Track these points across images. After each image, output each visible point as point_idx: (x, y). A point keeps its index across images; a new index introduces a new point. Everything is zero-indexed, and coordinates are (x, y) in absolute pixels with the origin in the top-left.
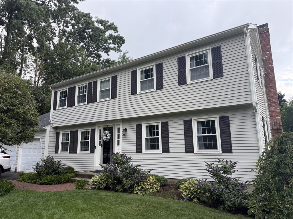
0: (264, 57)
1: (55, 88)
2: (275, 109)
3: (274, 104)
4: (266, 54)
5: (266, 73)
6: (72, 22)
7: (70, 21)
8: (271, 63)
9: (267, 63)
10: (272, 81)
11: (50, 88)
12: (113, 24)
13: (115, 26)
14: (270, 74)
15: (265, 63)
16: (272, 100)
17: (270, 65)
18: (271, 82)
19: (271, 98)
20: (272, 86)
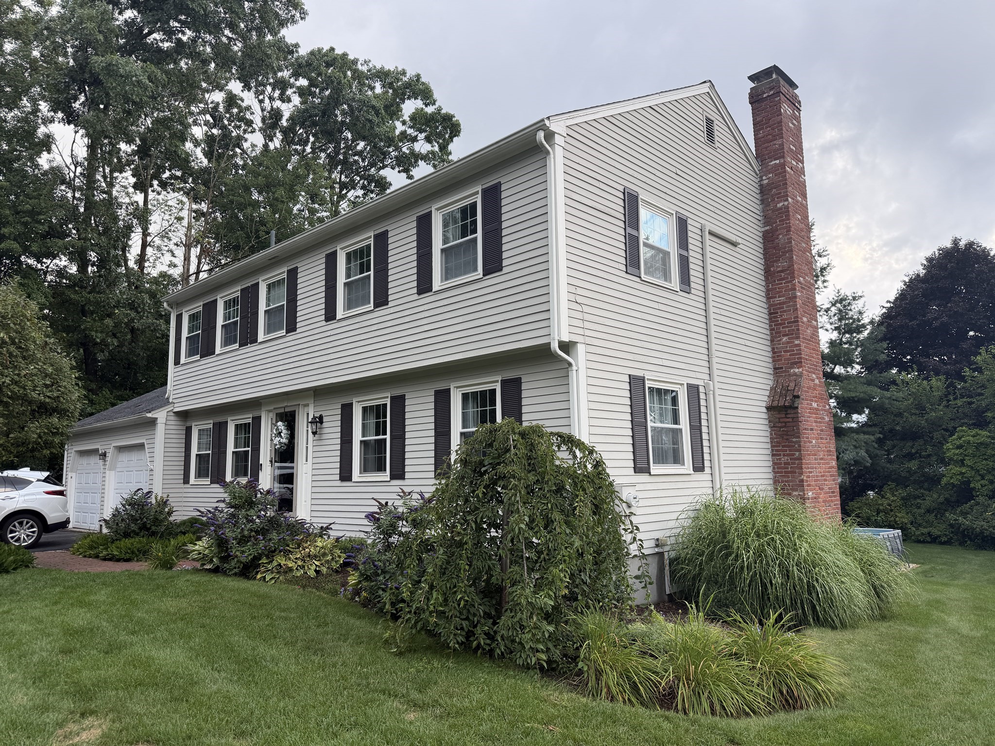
0: (764, 178)
1: (177, 304)
2: (788, 343)
3: (787, 327)
4: (769, 167)
5: (768, 228)
6: (297, 82)
7: (292, 80)
8: (783, 196)
9: (772, 195)
10: (784, 253)
11: (165, 304)
12: (418, 76)
13: (423, 84)
14: (779, 232)
15: (765, 197)
16: (781, 316)
17: (781, 201)
18: (782, 255)
19: (780, 308)
20: (782, 271)
